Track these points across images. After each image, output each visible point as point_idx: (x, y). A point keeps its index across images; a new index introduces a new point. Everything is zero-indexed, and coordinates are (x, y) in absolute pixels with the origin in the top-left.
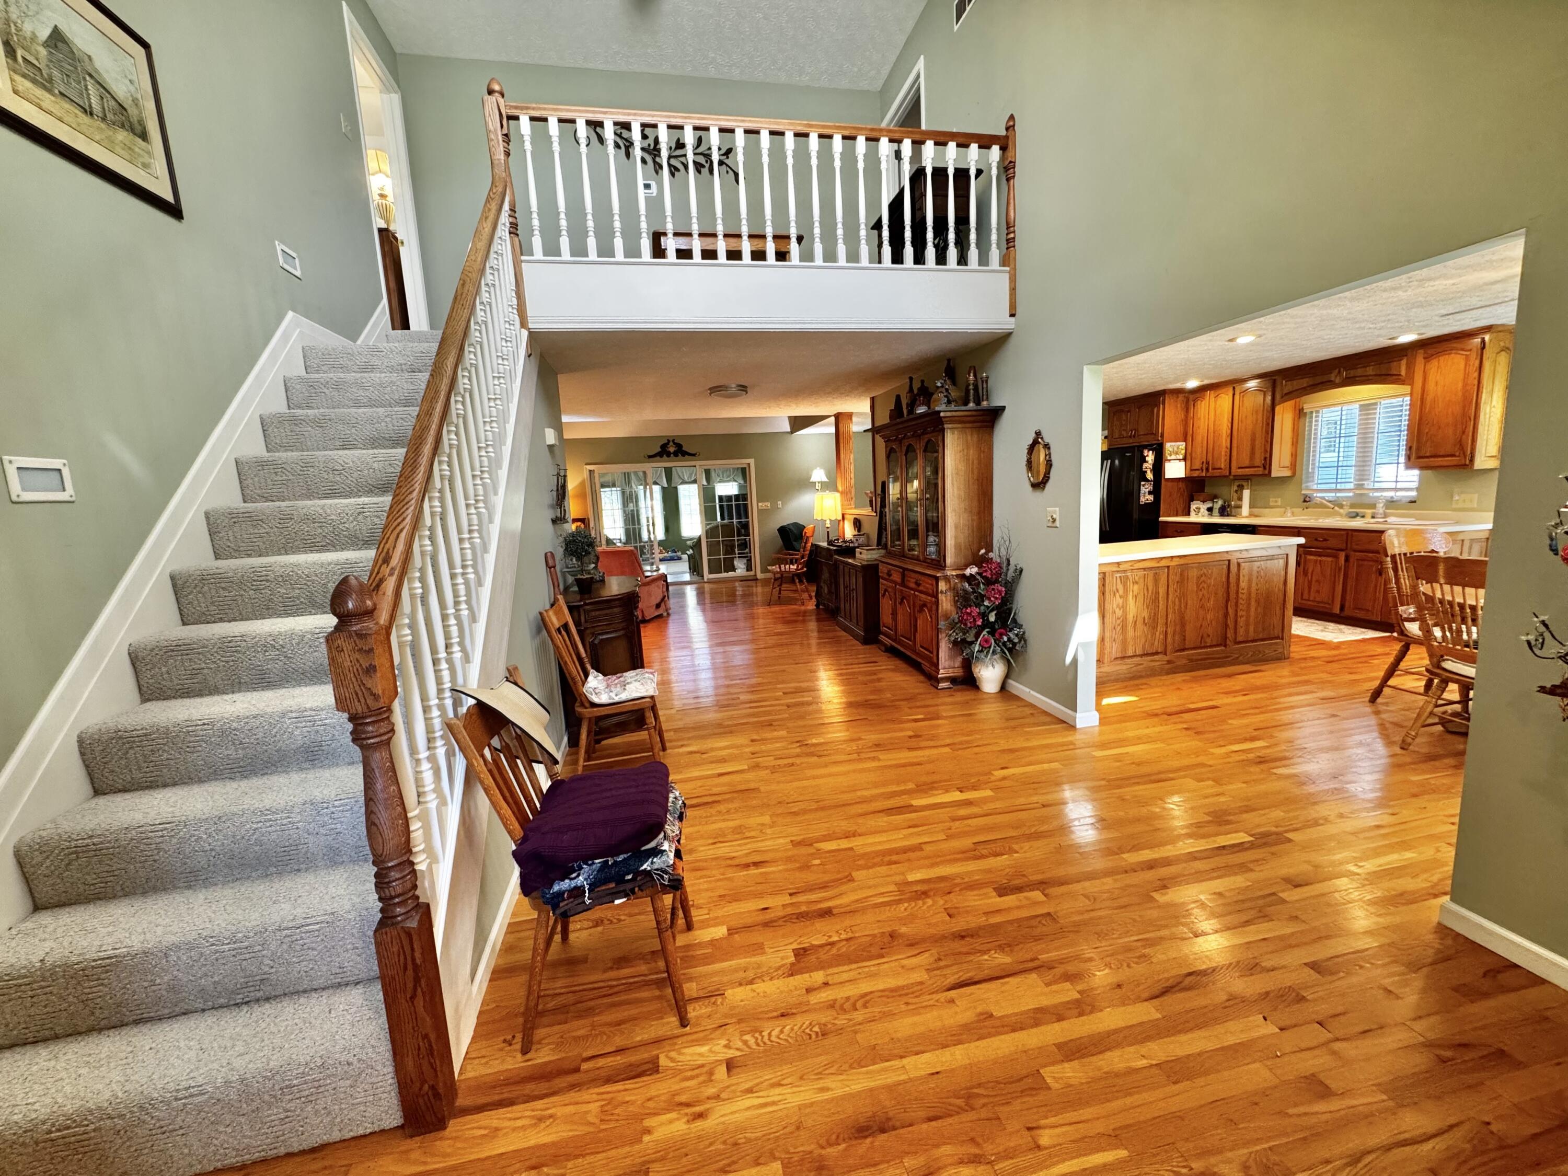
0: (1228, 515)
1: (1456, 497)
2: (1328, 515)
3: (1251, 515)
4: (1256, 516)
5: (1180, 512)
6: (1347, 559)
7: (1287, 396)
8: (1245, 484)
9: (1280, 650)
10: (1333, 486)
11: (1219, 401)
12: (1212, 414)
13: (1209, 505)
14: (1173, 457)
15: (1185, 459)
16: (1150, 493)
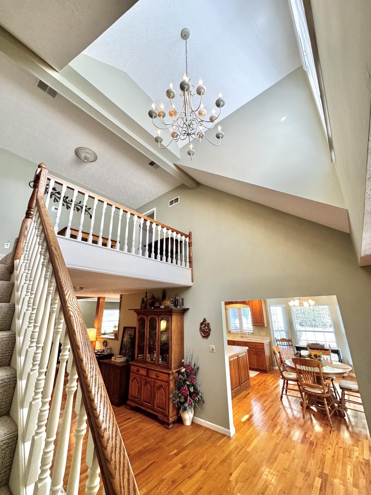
9: (249, 384)
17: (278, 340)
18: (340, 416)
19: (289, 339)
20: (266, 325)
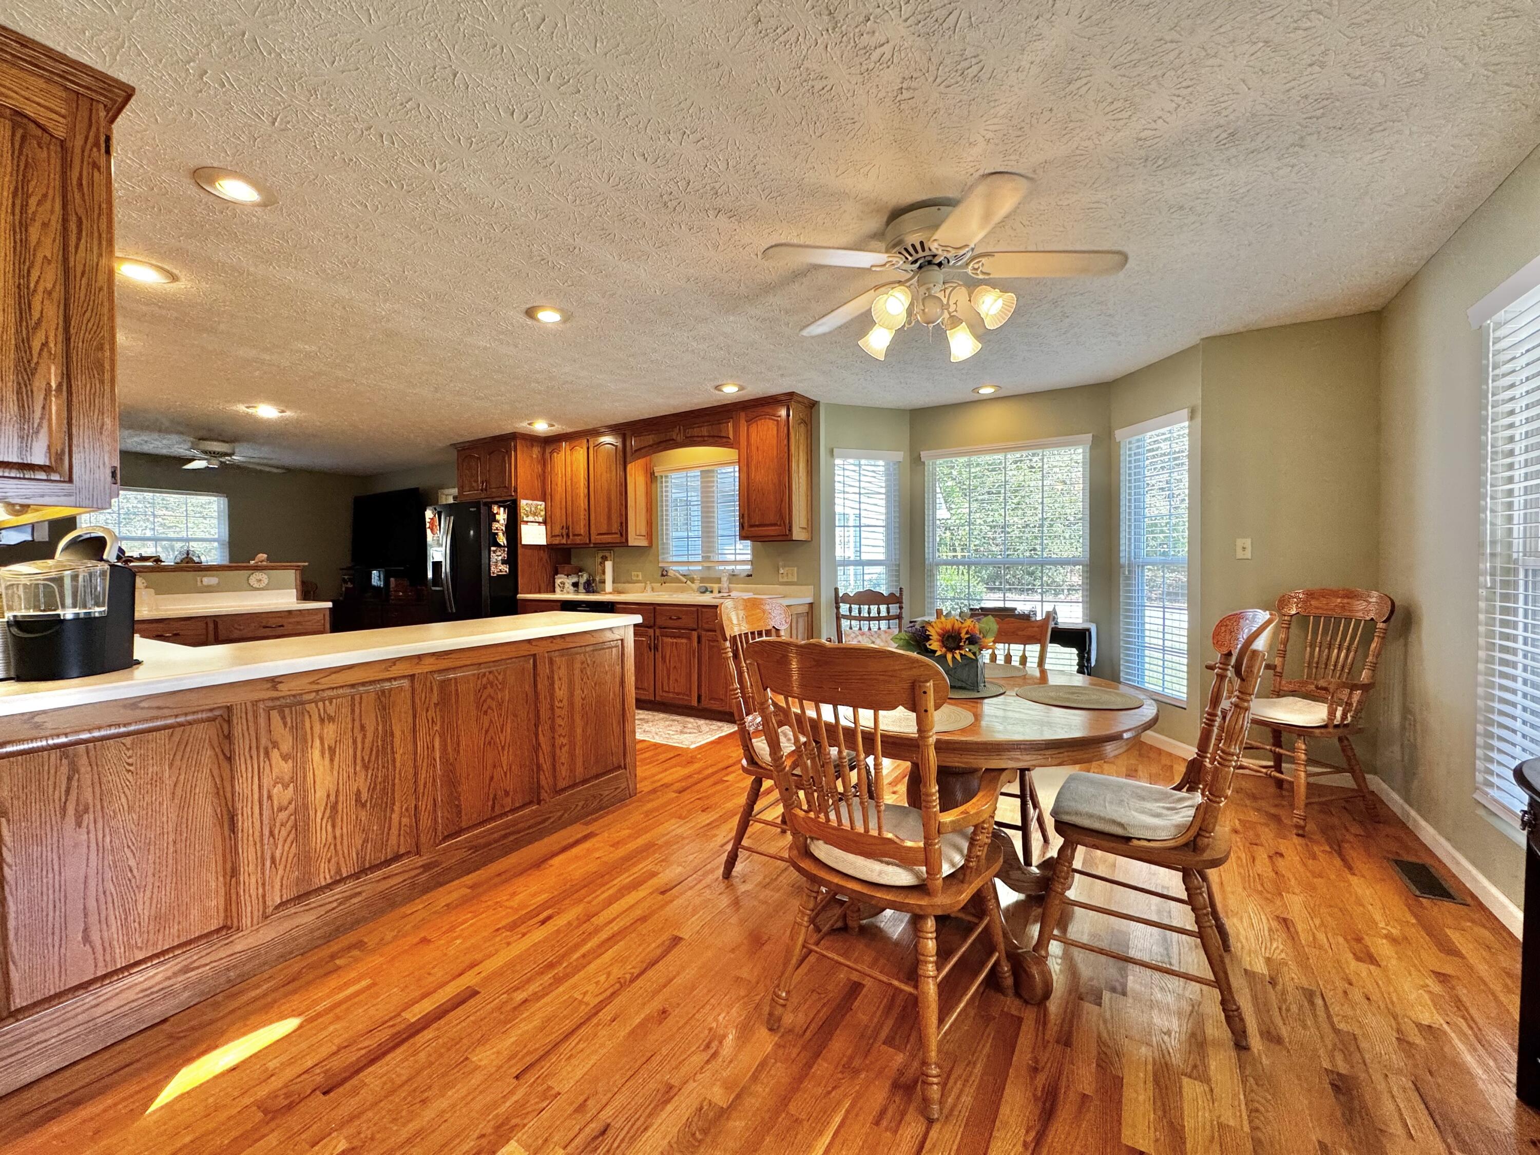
0: (594, 592)
1: (782, 571)
2: (683, 591)
3: (617, 591)
4: (620, 592)
5: (543, 586)
6: (699, 638)
7: (639, 452)
8: (607, 554)
9: (623, 786)
10: (685, 559)
11: (575, 454)
12: (569, 469)
13: (575, 580)
14: (531, 518)
15: (545, 522)
16: (504, 562)
17: (846, 599)
18: (1018, 994)
19: (892, 595)
20: (798, 534)
